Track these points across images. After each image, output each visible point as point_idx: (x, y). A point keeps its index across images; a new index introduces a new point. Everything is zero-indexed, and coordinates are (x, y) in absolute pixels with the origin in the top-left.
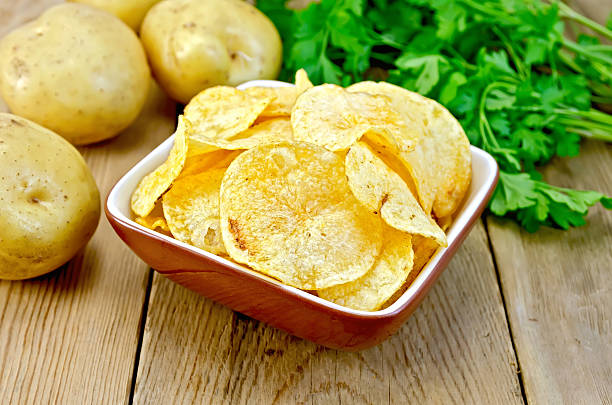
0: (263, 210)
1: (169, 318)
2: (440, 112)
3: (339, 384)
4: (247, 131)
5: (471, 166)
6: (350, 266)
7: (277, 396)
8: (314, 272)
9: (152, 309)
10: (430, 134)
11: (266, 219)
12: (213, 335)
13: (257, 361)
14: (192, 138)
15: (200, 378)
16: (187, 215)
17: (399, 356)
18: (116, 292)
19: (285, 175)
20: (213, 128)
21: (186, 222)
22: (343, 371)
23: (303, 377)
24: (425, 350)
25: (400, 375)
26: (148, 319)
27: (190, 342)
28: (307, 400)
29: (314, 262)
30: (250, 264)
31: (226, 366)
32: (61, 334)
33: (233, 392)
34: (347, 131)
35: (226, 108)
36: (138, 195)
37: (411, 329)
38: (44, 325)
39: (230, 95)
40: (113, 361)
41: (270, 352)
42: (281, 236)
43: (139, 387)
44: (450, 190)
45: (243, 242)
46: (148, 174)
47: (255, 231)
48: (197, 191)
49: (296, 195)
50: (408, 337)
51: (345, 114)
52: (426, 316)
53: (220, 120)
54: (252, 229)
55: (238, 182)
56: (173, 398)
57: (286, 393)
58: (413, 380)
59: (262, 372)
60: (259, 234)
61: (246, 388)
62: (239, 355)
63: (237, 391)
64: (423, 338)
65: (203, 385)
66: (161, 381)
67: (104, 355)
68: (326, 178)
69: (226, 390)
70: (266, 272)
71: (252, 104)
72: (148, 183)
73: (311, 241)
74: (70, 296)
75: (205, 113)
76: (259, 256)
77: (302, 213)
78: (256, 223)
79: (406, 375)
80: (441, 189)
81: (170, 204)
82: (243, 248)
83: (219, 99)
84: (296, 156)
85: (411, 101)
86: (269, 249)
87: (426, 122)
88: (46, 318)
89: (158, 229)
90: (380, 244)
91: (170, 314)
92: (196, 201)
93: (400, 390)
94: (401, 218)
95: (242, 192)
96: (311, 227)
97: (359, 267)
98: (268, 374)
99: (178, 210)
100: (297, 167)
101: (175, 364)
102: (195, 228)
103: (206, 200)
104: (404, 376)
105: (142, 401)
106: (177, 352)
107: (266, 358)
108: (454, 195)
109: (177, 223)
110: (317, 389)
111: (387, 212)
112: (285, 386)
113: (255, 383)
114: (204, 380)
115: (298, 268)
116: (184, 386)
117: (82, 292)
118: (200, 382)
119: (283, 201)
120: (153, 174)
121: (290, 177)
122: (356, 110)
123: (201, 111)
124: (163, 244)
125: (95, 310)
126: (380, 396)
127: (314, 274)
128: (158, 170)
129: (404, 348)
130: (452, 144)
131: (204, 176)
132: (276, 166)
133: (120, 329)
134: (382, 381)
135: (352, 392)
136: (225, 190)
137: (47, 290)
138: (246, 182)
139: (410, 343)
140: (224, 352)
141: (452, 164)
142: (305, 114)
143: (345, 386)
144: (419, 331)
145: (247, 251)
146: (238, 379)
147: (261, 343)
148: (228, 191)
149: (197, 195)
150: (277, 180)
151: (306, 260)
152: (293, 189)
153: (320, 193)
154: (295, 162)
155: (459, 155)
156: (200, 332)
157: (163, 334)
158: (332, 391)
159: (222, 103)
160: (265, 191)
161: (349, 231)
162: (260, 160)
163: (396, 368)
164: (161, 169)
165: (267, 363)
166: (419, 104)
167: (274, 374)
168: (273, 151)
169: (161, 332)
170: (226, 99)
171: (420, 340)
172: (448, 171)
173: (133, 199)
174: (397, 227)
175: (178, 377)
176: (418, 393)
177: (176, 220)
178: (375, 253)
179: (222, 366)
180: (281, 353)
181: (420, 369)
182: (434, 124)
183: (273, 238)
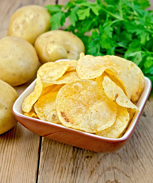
0: (73, 107)
1: (49, 147)
2: (133, 65)
3: (114, 167)
4: (62, 77)
5: (144, 84)
6: (108, 121)
7: (91, 173)
8: (96, 126)
9: (43, 144)
10: (130, 72)
11: (75, 109)
12: (66, 152)
13: (83, 160)
14: (43, 81)
15: (62, 168)
16: (44, 111)
17: (134, 155)
18: (30, 138)
19: (79, 93)
20: (49, 77)
21: (44, 113)
22: (115, 162)
23: (100, 166)
24: (144, 153)
25: (135, 162)
26: (42, 147)
27: (58, 155)
28: (102, 174)
29: (95, 122)
30: (72, 127)
31: (72, 163)
32: (10, 155)
33: (75, 173)
34: (97, 71)
35: (53, 70)
36: (24, 105)
37: (138, 145)
38: (4, 152)
39: (53, 65)
40: (30, 164)
41: (87, 157)
42: (81, 115)
43: (40, 173)
44: (137, 92)
45: (68, 119)
46: (26, 97)
47: (71, 115)
48: (46, 101)
49: (84, 99)
50: (137, 149)
51: (95, 64)
52: (143, 140)
53: (51, 74)
54: (70, 114)
55: (62, 98)
56: (53, 176)
57: (94, 172)
58: (140, 164)
59: (85, 164)
60: (73, 116)
61: (79, 171)
62: (76, 159)
63: (76, 172)
64: (143, 148)
65: (63, 171)
66: (48, 170)
67: (26, 162)
68: (94, 91)
69: (72, 172)
70: (79, 129)
71: (62, 67)
72: (27, 100)
73: (92, 115)
74: (13, 140)
75: (45, 72)
76: (75, 124)
77: (87, 105)
78: (71, 112)
79: (138, 163)
80: (134, 91)
81: (37, 107)
82: (68, 122)
83: (49, 67)
84: (83, 85)
85: (123, 61)
86: (78, 120)
87: (128, 68)
88: (4, 149)
89: (33, 117)
90: (116, 111)
91: (50, 145)
92: (46, 105)
93: (136, 168)
94: (123, 102)
95: (64, 101)
96: (92, 109)
97: (111, 121)
98: (87, 165)
99: (40, 109)
100: (84, 89)
101: (53, 164)
102: (48, 115)
103: (50, 104)
104: (137, 163)
105: (41, 178)
106: (53, 159)
107: (86, 159)
108: (138, 94)
109: (40, 114)
110: (106, 170)
111: (118, 101)
112: (94, 169)
113: (83, 169)
114: (64, 169)
115: (90, 126)
116: (57, 171)
117: (17, 139)
118: (62, 170)
119: (80, 102)
120: (29, 97)
121: (81, 93)
122: (99, 62)
123: (44, 71)
124: (36, 122)
125: (22, 145)
126: (129, 171)
127: (96, 127)
128: (30, 95)
129: (136, 153)
130: (138, 76)
131: (47, 96)
132: (76, 90)
133: (32, 152)
134: (129, 165)
135: (118, 170)
136: (58, 102)
137: (4, 139)
138: (65, 98)
139: (138, 151)
140: (71, 158)
141: (138, 83)
142: (81, 67)
143: (116, 168)
144: (141, 146)
145: (70, 122)
146: (76, 168)
147: (84, 153)
148: (59, 102)
149: (47, 103)
150: (77, 95)
151: (92, 122)
152: (83, 97)
153: (93, 97)
154: (82, 87)
155: (140, 80)
156: (61, 151)
157: (48, 153)
158: (111, 170)
159: (51, 68)
160: (73, 99)
161: (105, 109)
162: (69, 88)
163: (134, 160)
164: (32, 94)
165: (87, 161)
166: (125, 62)
167: (89, 165)
168: (74, 84)
169: (47, 152)
170: (52, 67)
171: (141, 149)
172: (136, 85)
173: (23, 106)
174: (122, 106)
175: (54, 168)
176: (143, 169)
177: (40, 113)
178: (116, 115)
179: (70, 163)
180: (91, 157)
181: (143, 160)
182: (131, 69)
183: (79, 116)
